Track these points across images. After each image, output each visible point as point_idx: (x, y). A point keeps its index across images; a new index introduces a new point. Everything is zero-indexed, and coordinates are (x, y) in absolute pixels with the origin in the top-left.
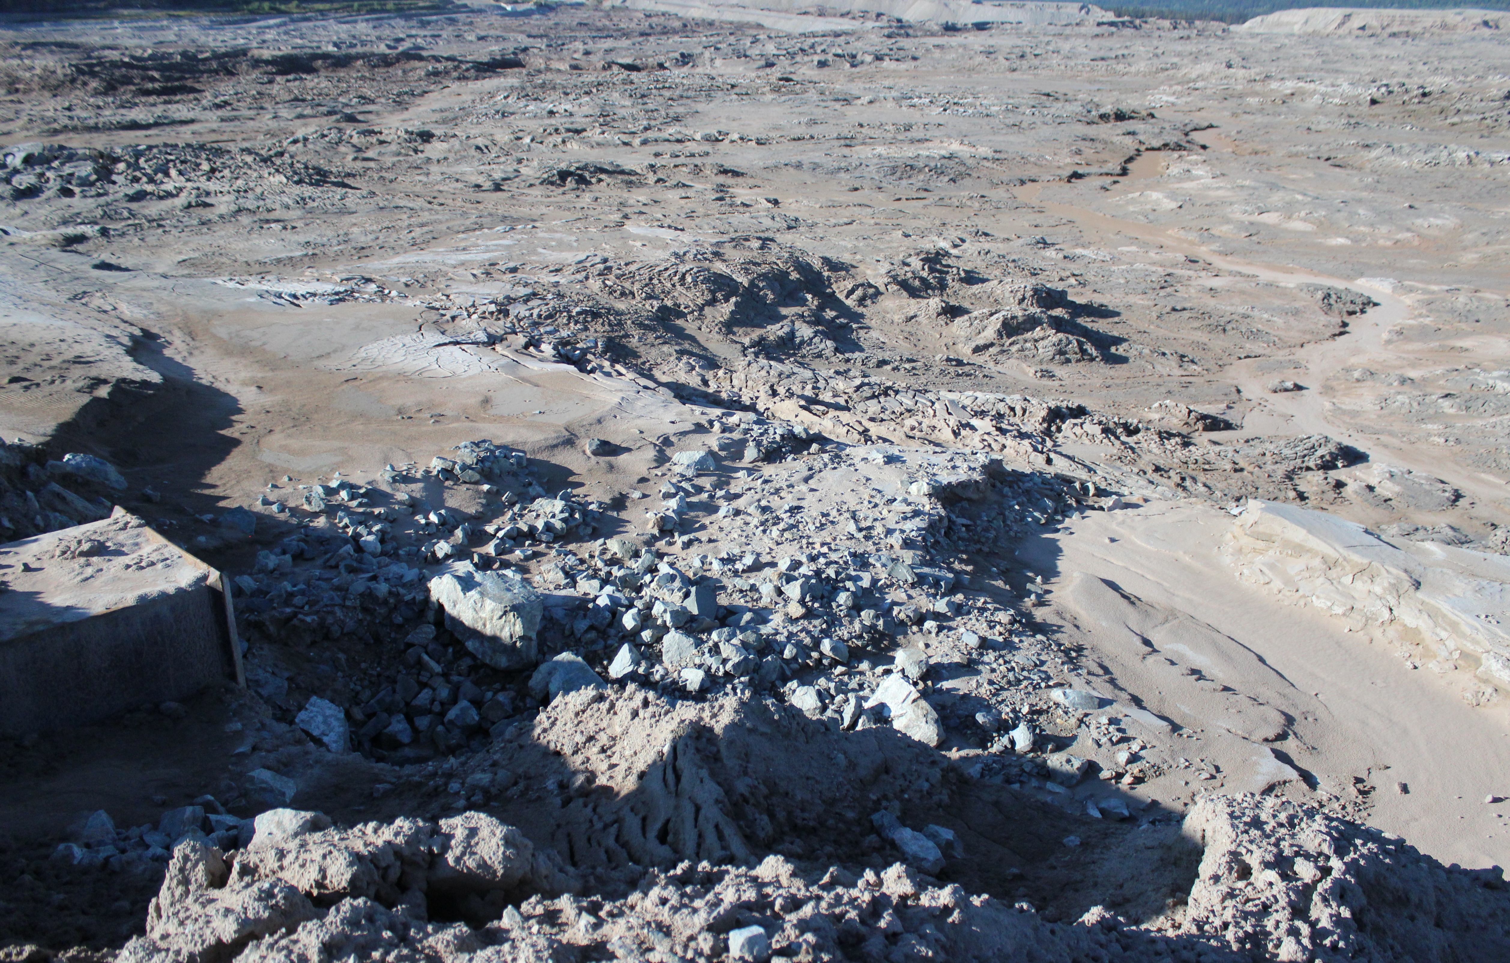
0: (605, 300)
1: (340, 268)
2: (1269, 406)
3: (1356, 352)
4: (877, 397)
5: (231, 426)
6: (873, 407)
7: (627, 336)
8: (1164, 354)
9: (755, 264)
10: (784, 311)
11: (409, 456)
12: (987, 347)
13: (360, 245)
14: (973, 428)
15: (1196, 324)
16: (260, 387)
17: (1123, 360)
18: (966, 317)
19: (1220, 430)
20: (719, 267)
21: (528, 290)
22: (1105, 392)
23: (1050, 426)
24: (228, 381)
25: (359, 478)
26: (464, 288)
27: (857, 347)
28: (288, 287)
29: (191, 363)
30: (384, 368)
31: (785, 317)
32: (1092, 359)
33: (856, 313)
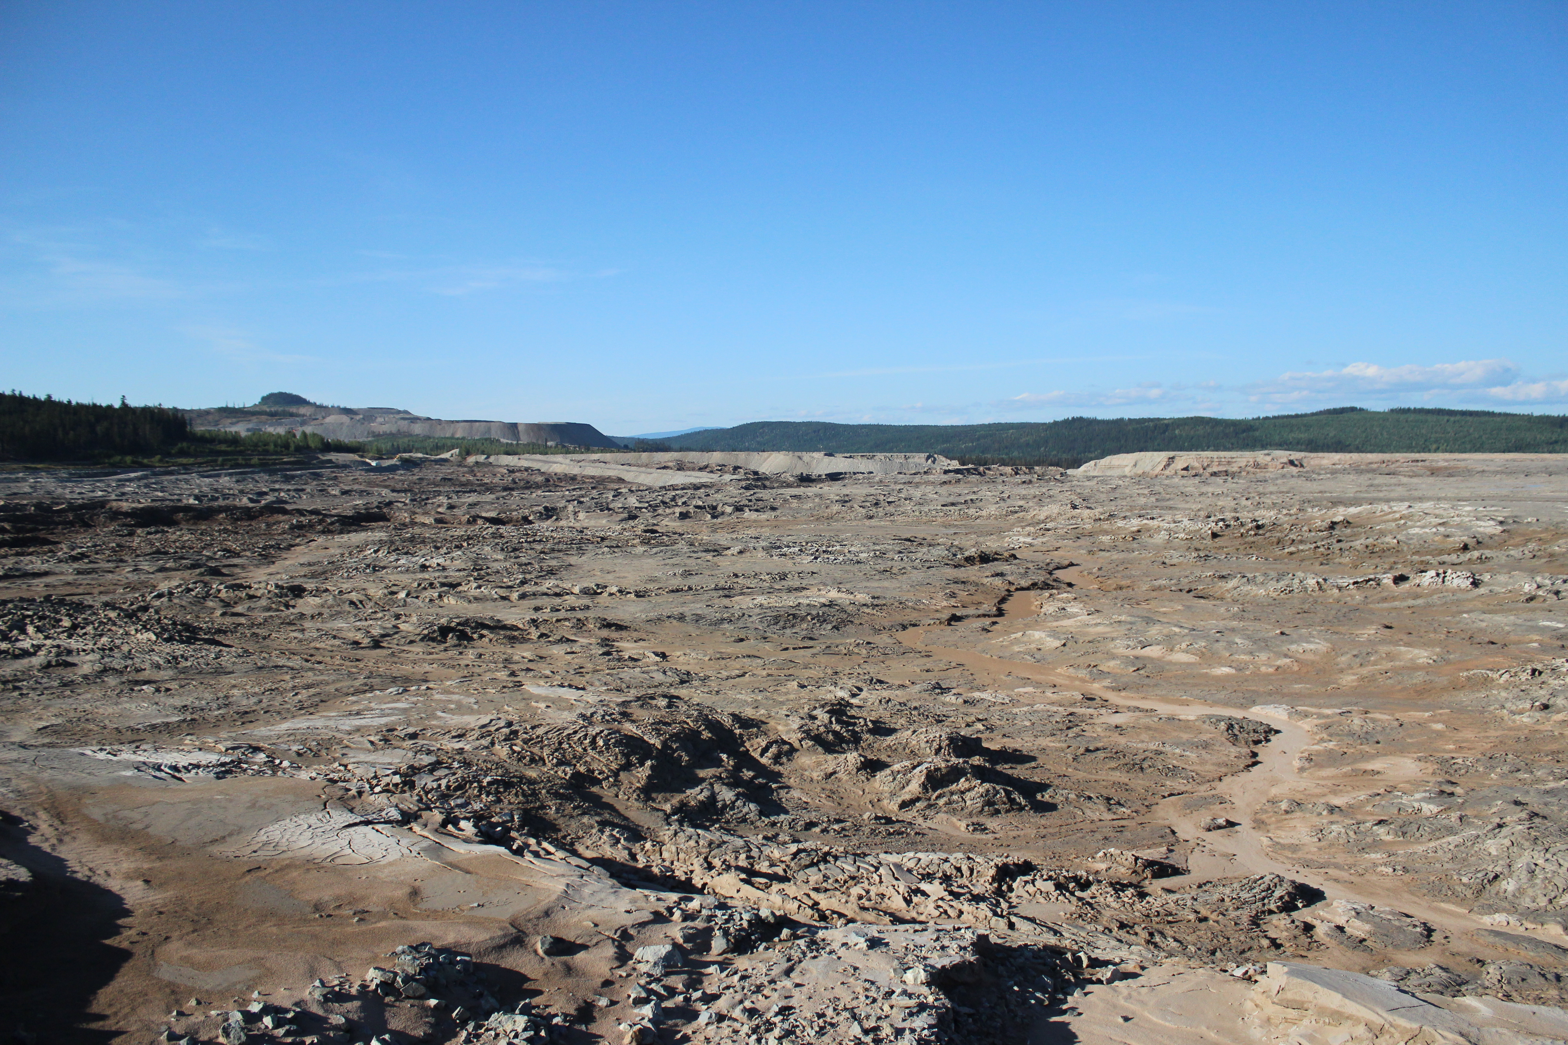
0: (514, 767)
1: (224, 735)
2: (1208, 846)
3: (1274, 782)
4: (816, 864)
5: (118, 933)
6: (814, 876)
7: (543, 807)
8: (1090, 798)
9: (666, 724)
10: (702, 773)
11: (338, 966)
12: (913, 802)
13: (243, 709)
14: (924, 893)
15: (1113, 764)
16: (147, 882)
17: (1051, 807)
18: (888, 771)
19: (1168, 876)
20: (629, 728)
21: (432, 759)
22: (1041, 843)
23: (1000, 886)
24: (108, 874)
25: (282, 997)
26: (362, 757)
27: (781, 809)
28: (167, 758)
29: (63, 852)
30: (290, 854)
31: (703, 780)
32: (1021, 808)
33: (772, 772)
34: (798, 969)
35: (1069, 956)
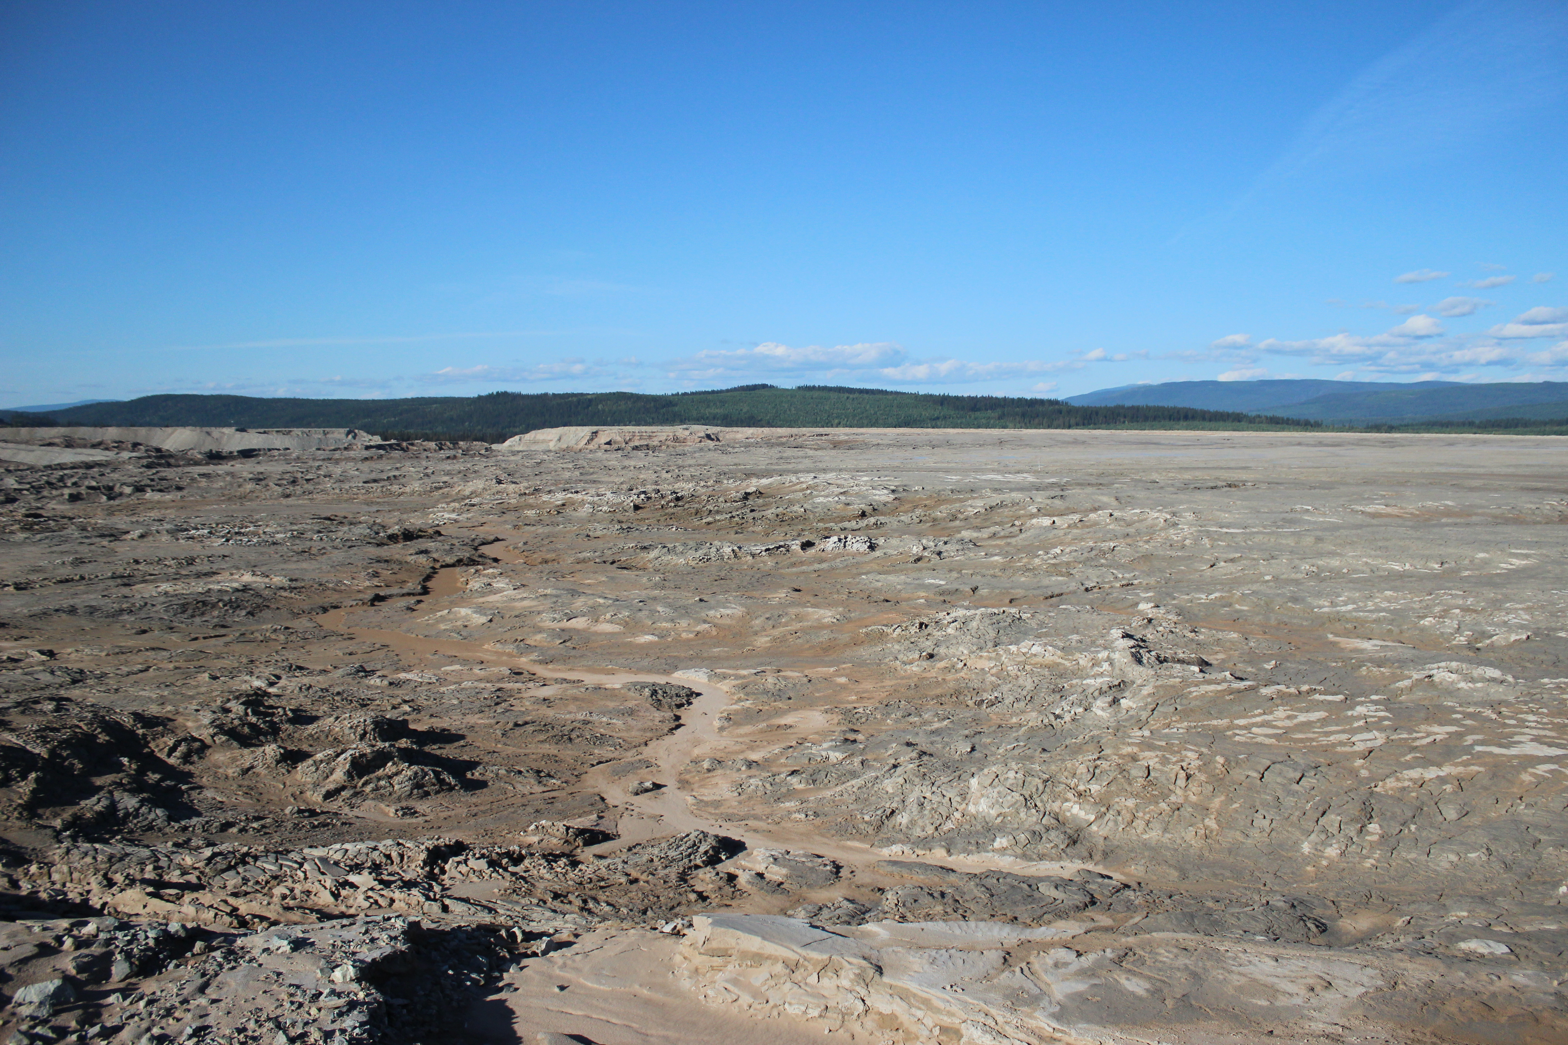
2: (637, 810)
3: (697, 743)
4: (234, 867)
6: (232, 880)
8: (520, 772)
9: (53, 730)
10: (98, 781)
12: (338, 791)
14: (353, 886)
15: (542, 737)
17: (482, 785)
18: (310, 761)
19: (599, 842)
20: (8, 738)
22: (472, 821)
23: (432, 869)
27: (192, 812)
31: (101, 788)
32: (451, 788)
33: (182, 772)
34: (214, 984)
35: (503, 933)
